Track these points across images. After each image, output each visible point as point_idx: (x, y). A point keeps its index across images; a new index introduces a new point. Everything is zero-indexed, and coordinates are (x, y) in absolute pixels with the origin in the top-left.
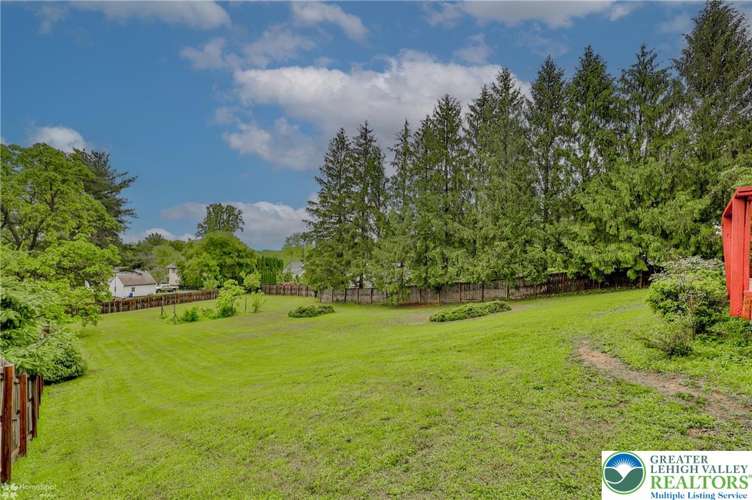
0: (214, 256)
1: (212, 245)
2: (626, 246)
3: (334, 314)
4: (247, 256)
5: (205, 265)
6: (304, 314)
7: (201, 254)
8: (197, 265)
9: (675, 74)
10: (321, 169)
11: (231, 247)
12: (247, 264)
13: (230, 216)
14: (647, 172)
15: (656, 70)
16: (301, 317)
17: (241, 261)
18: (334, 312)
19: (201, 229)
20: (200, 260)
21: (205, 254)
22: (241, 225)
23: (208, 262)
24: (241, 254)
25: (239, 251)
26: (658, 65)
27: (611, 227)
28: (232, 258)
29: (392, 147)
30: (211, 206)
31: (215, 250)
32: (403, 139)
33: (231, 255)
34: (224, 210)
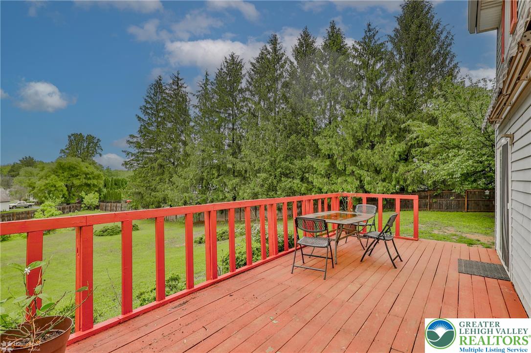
0: (63, 178)
1: (61, 168)
2: (349, 179)
3: (138, 231)
4: (94, 178)
5: (52, 186)
6: (105, 234)
7: (49, 176)
8: (45, 185)
9: (390, 46)
10: (141, 109)
11: (79, 171)
12: (94, 185)
13: (89, 144)
14: (364, 121)
15: (378, 43)
16: (102, 236)
17: (89, 182)
18: (138, 229)
19: (63, 154)
20: (47, 182)
21: (53, 176)
22: (99, 151)
23: (55, 183)
24: (88, 176)
25: (86, 174)
26: (379, 39)
27: (339, 163)
28: (80, 179)
29: (194, 93)
30: (72, 135)
31: (63, 173)
32: (203, 86)
33: (79, 177)
34: (85, 138)
